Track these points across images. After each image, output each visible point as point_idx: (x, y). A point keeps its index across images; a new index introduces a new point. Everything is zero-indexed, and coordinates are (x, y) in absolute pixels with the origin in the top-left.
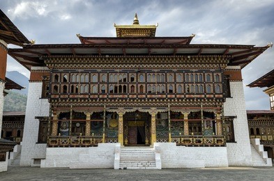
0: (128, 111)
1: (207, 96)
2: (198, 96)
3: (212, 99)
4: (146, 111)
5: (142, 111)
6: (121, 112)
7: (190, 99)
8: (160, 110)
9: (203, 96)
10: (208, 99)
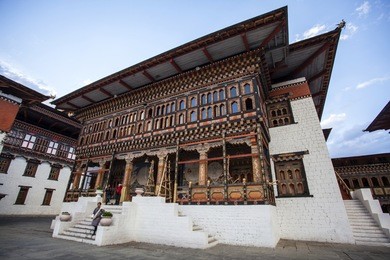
1: (231, 118)
2: (218, 121)
3: (238, 121)
4: (154, 154)
5: (150, 154)
6: (129, 157)
7: (204, 127)
8: (171, 151)
9: (225, 119)
10: (232, 122)
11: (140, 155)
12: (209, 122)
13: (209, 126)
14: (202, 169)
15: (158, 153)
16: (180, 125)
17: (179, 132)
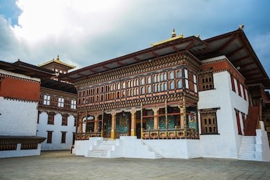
0: (118, 112)
1: (170, 92)
2: (163, 93)
3: (173, 94)
4: (128, 111)
5: (126, 111)
6: (113, 113)
7: (155, 97)
8: (138, 110)
9: (166, 93)
10: (170, 95)
11: (120, 111)
12: (158, 94)
13: (158, 96)
14: (156, 121)
15: (131, 111)
16: (142, 95)
17: (142, 99)
